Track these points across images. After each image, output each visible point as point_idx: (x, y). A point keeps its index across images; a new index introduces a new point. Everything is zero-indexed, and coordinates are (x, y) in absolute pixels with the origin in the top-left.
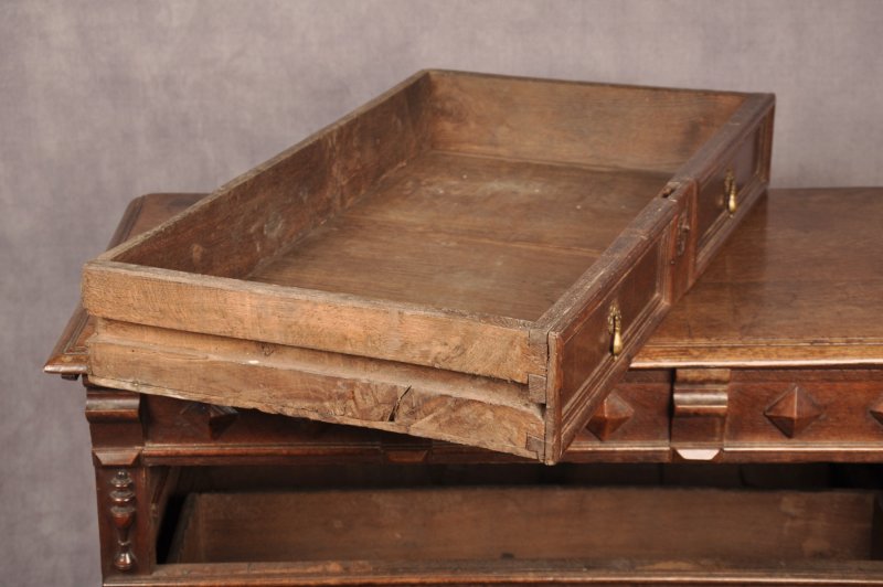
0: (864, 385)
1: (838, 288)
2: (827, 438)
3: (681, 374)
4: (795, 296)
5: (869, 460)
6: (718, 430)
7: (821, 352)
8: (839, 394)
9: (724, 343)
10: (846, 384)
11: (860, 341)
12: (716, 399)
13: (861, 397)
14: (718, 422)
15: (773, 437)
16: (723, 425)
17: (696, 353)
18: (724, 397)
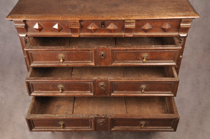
0: (160, 23)
1: (158, 3)
2: (153, 32)
3: (126, 21)
4: (150, 5)
5: (160, 36)
6: (133, 31)
7: (153, 17)
8: (155, 24)
9: (134, 15)
10: (157, 23)
11: (160, 14)
12: (133, 26)
13: (159, 25)
14: (133, 30)
15: (143, 32)
16: (134, 30)
17: (129, 17)
18: (134, 25)
